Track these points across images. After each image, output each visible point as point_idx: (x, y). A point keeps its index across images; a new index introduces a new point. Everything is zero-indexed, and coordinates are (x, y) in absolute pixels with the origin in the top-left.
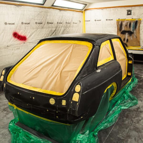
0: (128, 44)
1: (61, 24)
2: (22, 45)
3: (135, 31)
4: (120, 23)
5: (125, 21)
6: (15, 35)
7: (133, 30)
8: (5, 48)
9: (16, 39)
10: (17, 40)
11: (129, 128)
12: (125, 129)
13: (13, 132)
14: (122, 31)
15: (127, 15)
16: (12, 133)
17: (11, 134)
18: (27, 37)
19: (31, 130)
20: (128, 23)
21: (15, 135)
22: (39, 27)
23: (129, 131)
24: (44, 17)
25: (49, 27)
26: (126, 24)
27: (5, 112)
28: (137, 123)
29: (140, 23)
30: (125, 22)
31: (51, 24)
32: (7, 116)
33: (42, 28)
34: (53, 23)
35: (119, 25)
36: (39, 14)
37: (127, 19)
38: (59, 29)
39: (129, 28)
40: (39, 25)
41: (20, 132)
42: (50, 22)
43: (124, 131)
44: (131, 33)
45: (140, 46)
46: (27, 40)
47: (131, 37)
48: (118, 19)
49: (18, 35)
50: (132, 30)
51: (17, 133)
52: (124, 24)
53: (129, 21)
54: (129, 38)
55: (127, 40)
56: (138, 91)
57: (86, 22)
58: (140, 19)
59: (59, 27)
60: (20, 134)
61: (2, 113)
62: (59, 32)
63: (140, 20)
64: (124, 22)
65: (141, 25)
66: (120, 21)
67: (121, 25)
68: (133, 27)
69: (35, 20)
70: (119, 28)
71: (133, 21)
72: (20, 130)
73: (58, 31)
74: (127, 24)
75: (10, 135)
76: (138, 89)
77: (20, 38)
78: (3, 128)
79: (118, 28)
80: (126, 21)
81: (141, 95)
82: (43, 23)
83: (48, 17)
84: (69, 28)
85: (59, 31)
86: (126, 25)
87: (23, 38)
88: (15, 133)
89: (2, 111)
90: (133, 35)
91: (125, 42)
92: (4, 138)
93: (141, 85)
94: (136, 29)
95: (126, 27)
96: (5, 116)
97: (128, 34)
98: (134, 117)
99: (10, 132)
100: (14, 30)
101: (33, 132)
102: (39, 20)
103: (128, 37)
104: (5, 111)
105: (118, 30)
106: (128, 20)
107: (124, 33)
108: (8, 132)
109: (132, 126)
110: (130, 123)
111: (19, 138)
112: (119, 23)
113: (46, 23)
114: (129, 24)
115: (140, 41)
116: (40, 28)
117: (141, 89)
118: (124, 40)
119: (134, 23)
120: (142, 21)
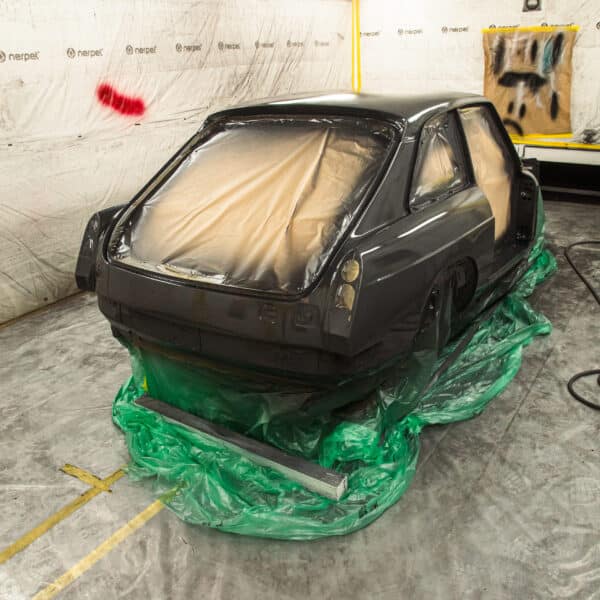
0: (524, 124)
1: (270, 51)
2: (128, 131)
3: (552, 76)
4: (495, 44)
5: (513, 33)
6: (106, 94)
7: (545, 71)
8: (71, 144)
9: (109, 110)
10: (111, 115)
11: (514, 412)
12: (501, 416)
13: (129, 427)
14: (501, 75)
15: (524, 11)
16: (126, 429)
17: (124, 433)
18: (147, 103)
19: (191, 418)
20: (525, 41)
21: (139, 434)
22: (189, 63)
23: (513, 419)
24: (205, 23)
25: (224, 63)
26: (521, 46)
27: (91, 369)
28: (543, 397)
29: (573, 44)
30: (515, 40)
31: (231, 50)
32: (97, 379)
33: (201, 65)
34: (241, 46)
35: (491, 49)
36: (186, 13)
37: (522, 26)
38: (261, 68)
39: (529, 62)
40: (188, 54)
41: (156, 426)
42: (228, 41)
43: (497, 420)
44: (535, 82)
45: (569, 131)
46: (146, 114)
47: (538, 97)
48: (487, 28)
49: (115, 96)
50: (539, 70)
51: (143, 427)
52: (511, 46)
53: (531, 35)
54: (529, 102)
55: (523, 110)
56: (553, 295)
57: (364, 37)
58: (573, 27)
59: (261, 58)
60: (155, 431)
61: (81, 372)
62: (264, 80)
63: (575, 31)
64: (511, 38)
65: (577, 51)
66: (495, 34)
67: (501, 51)
68: (546, 60)
69: (172, 35)
70: (490, 63)
71: (547, 34)
72: (155, 419)
73: (258, 76)
74: (524, 48)
75: (122, 436)
76: (553, 290)
77: (122, 106)
78: (92, 416)
79: (486, 63)
80: (522, 33)
81: (564, 310)
82: (204, 48)
83: (221, 24)
84: (301, 64)
85: (263, 74)
86: (520, 52)
87: (132, 107)
88: (139, 429)
89: (80, 367)
90: (544, 88)
91: (515, 116)
92: (102, 445)
93: (566, 275)
94: (557, 68)
95: (518, 59)
96: (93, 380)
97: (526, 85)
98: (533, 378)
99: (119, 428)
100: (100, 78)
101: (199, 423)
102: (190, 34)
103: (524, 97)
104: (90, 364)
105: (489, 72)
106: (527, 32)
107: (509, 80)
108: (112, 430)
109: (523, 407)
110: (520, 396)
111: (153, 441)
112: (491, 43)
113: (216, 45)
114: (529, 45)
115: (572, 112)
116: (192, 66)
117: (564, 290)
118: (511, 108)
119: (551, 44)
120: (580, 35)
